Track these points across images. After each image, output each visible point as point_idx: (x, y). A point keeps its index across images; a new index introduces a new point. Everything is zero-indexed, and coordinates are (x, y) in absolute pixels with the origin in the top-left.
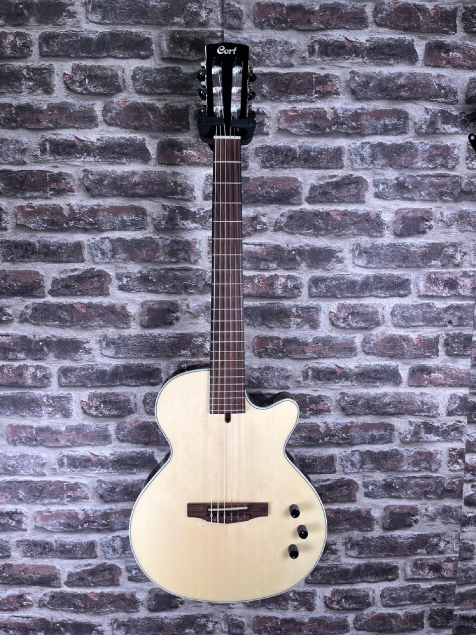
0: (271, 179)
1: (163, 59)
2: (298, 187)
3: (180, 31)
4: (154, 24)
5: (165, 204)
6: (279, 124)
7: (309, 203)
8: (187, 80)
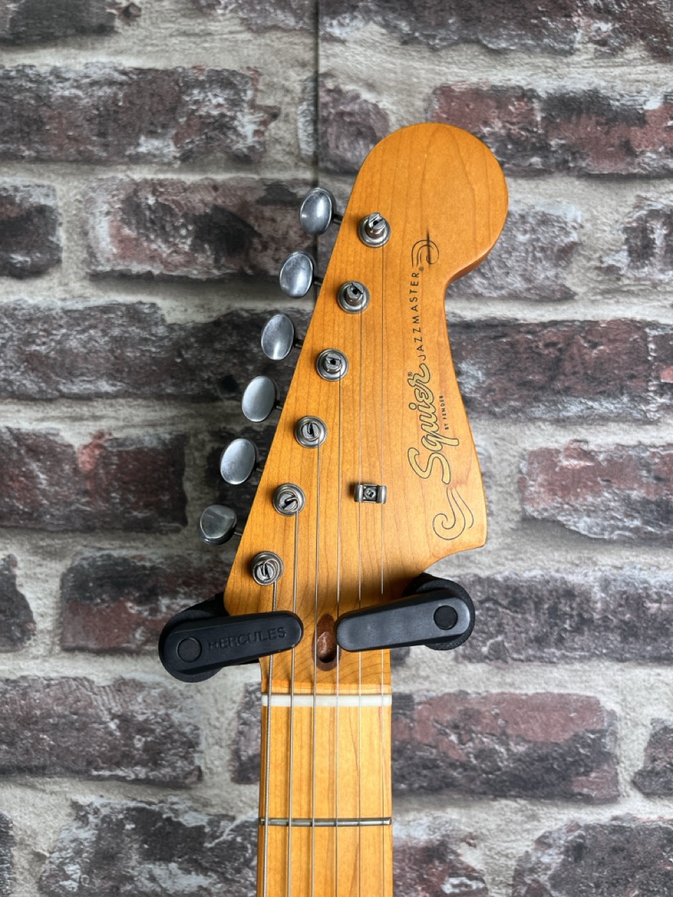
0: (498, 704)
1: (97, 278)
2: (602, 733)
3: (161, 183)
4: (67, 161)
5: (83, 800)
6: (523, 500)
7: (648, 795)
8: (178, 348)
